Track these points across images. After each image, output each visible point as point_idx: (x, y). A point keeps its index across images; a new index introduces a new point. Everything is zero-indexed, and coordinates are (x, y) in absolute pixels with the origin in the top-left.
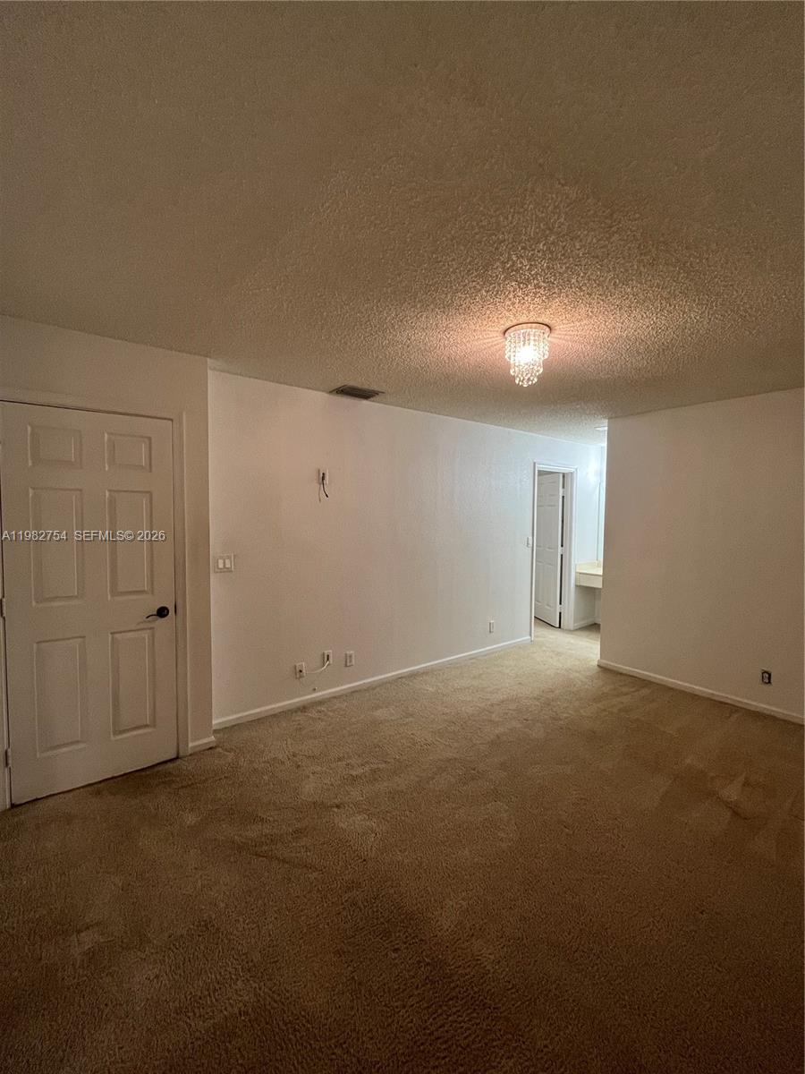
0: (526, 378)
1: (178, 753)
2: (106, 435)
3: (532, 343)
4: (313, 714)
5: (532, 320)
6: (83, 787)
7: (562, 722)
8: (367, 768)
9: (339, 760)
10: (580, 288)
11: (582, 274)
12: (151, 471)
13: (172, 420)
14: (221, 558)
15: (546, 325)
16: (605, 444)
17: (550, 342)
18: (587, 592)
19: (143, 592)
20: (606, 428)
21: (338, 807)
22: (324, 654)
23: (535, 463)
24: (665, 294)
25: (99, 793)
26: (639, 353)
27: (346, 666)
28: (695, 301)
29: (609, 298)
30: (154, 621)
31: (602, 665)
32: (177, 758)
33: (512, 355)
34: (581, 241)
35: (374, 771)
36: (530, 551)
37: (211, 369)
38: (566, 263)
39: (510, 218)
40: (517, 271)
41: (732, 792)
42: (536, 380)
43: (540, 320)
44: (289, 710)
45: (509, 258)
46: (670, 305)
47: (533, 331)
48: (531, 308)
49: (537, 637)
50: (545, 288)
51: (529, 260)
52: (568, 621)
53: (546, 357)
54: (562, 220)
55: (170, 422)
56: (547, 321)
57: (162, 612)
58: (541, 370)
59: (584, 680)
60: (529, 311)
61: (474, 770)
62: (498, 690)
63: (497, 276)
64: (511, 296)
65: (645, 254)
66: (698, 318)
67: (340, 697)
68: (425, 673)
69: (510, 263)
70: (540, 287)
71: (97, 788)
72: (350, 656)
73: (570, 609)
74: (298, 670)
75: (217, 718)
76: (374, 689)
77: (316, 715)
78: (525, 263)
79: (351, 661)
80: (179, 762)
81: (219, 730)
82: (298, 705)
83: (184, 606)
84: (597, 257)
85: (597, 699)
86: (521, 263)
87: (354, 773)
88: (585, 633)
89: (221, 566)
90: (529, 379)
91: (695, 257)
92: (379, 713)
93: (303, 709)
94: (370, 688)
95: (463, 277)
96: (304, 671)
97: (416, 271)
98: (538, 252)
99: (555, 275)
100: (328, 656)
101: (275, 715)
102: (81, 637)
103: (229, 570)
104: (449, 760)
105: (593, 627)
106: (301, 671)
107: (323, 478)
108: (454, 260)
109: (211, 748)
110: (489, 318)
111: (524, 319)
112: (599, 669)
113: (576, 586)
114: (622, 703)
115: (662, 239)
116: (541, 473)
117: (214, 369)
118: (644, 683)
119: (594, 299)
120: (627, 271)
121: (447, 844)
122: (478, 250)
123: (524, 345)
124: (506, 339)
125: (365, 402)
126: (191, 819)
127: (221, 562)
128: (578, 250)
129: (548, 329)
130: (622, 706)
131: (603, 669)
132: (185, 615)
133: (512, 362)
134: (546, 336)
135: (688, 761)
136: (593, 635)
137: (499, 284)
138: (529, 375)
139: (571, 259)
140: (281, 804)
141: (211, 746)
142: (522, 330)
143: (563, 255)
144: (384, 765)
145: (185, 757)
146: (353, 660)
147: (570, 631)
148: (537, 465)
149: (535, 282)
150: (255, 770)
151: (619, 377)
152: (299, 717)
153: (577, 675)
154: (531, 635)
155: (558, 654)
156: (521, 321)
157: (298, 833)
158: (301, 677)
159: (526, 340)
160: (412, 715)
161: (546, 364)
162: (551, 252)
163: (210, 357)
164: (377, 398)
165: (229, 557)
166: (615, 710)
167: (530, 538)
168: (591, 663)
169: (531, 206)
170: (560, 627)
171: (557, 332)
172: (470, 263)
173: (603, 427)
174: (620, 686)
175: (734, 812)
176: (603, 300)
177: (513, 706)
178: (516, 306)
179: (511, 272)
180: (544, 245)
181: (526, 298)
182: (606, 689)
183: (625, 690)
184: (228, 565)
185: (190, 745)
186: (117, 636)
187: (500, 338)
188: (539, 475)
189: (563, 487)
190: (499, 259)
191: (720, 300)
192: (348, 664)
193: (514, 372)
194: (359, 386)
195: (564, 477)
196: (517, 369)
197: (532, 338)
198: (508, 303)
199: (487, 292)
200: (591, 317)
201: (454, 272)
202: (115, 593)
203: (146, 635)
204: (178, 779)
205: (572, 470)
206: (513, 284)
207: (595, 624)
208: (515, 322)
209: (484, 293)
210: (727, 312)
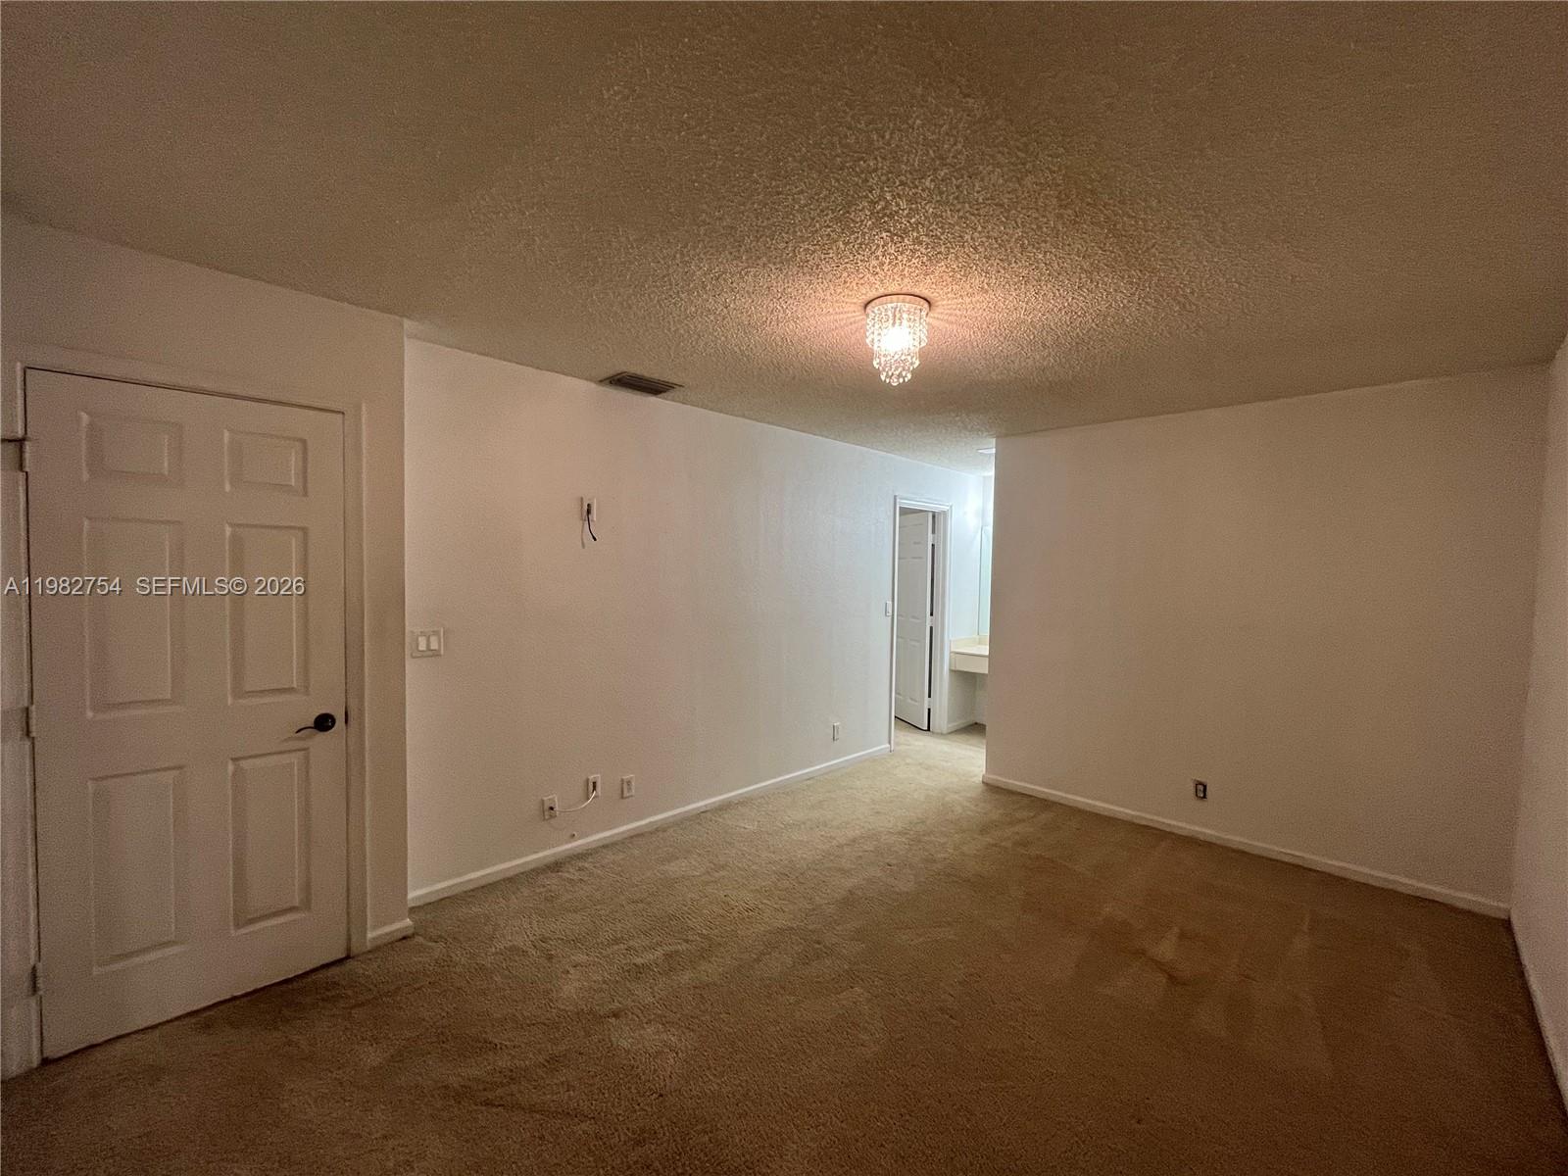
0: (897, 373)
1: (349, 949)
2: (227, 434)
3: (905, 322)
4: (570, 873)
5: (904, 291)
6: (178, 1018)
7: (939, 866)
8: (659, 953)
9: (616, 941)
10: (975, 249)
11: (980, 229)
12: (306, 494)
13: (343, 413)
14: (422, 634)
15: (925, 299)
16: (991, 473)
17: (928, 324)
18: (966, 680)
19: (290, 690)
20: (994, 451)
21: (616, 1015)
22: (588, 780)
23: (895, 497)
24: (1086, 265)
25: (207, 1026)
26: (1044, 345)
27: (622, 798)
28: (1123, 278)
29: (1014, 265)
30: (309, 737)
31: (990, 782)
32: (348, 957)
33: (876, 339)
34: (982, 180)
35: (668, 956)
36: (890, 621)
37: (409, 337)
38: (958, 211)
39: (887, 137)
40: (891, 216)
41: (1166, 949)
42: (909, 376)
43: (917, 291)
44: (533, 870)
45: (881, 197)
46: (1092, 281)
47: (906, 305)
48: (906, 272)
49: (897, 744)
50: (927, 244)
51: (909, 202)
52: (941, 721)
53: (923, 344)
54: (959, 146)
55: (341, 415)
56: (926, 293)
57: (324, 723)
58: (917, 363)
59: (965, 803)
60: (903, 277)
61: (819, 943)
62: (847, 823)
63: (862, 221)
64: (879, 253)
65: (1066, 207)
66: (1125, 301)
67: (614, 844)
68: (744, 802)
69: (882, 203)
70: (920, 243)
71: (205, 1018)
72: (629, 783)
73: (943, 703)
74: (546, 807)
75: (415, 888)
76: (664, 831)
77: (576, 876)
78: (903, 204)
79: (629, 789)
80: (350, 965)
81: (419, 907)
82: (545, 862)
83: (361, 711)
84: (1002, 206)
85: (984, 830)
86: (898, 205)
87: (639, 961)
88: (963, 737)
89: (422, 646)
90: (899, 376)
91: (1130, 216)
92: (675, 868)
93: (555, 866)
94: (658, 830)
95: (813, 219)
96: (557, 808)
97: (744, 204)
98: (923, 190)
99: (942, 227)
100: (594, 783)
101: (510, 880)
102: (174, 768)
103: (436, 654)
104: (781, 931)
105: (975, 728)
106: (552, 808)
107: (589, 512)
108: (802, 192)
109: (404, 938)
110: (845, 282)
111: (893, 288)
112: (985, 788)
113: (951, 671)
114: (1018, 833)
115: (1089, 187)
116: (904, 511)
117: (416, 337)
118: (1046, 804)
119: (992, 265)
120: (1040, 228)
121: (784, 1058)
122: (837, 180)
123: (894, 324)
124: (867, 316)
125: (653, 399)
126: (372, 1057)
127: (422, 642)
128: (978, 192)
129: (926, 305)
130: (1017, 837)
131: (992, 788)
132: (361, 724)
133: (875, 348)
134: (924, 313)
135: (1107, 910)
136: (974, 739)
137: (864, 234)
138: (900, 370)
139: (967, 205)
140: (525, 1018)
141: (404, 934)
142: (890, 305)
143: (957, 198)
144: (685, 946)
145: (358, 955)
146: (633, 787)
147: (942, 734)
148: (898, 500)
149: (915, 234)
150: (482, 967)
151: (1016, 378)
152: (552, 881)
153: (956, 796)
154: (890, 743)
155: (928, 768)
156: (890, 290)
157: (554, 1063)
158: (551, 817)
159: (896, 319)
160: (723, 867)
161: (923, 354)
162: (941, 193)
163: (408, 318)
164: (670, 394)
165: (436, 633)
166: (1009, 844)
167: (890, 603)
168: (975, 779)
169: (918, 122)
170: (929, 729)
171: (939, 310)
172: (824, 199)
173: (989, 448)
174: (1014, 810)
175: (1170, 975)
176: (1004, 269)
177: (869, 846)
178: (886, 267)
179: (883, 218)
180: (932, 180)
181: (900, 258)
182: (995, 815)
183: (1019, 815)
184: (434, 646)
185: (370, 935)
186: (244, 764)
187: (859, 315)
188: (900, 515)
189: (933, 532)
190: (866, 197)
191: (1155, 279)
192: (626, 794)
193: (880, 364)
194: (646, 374)
195: (934, 517)
196: (883, 359)
197: (905, 316)
198: (875, 263)
199: (848, 243)
200: (987, 291)
201: (800, 211)
202: (239, 692)
203: (295, 759)
204: (350, 992)
205: (945, 508)
206: (884, 235)
207: (976, 724)
208: (882, 291)
209: (842, 246)
210: (1162, 296)
